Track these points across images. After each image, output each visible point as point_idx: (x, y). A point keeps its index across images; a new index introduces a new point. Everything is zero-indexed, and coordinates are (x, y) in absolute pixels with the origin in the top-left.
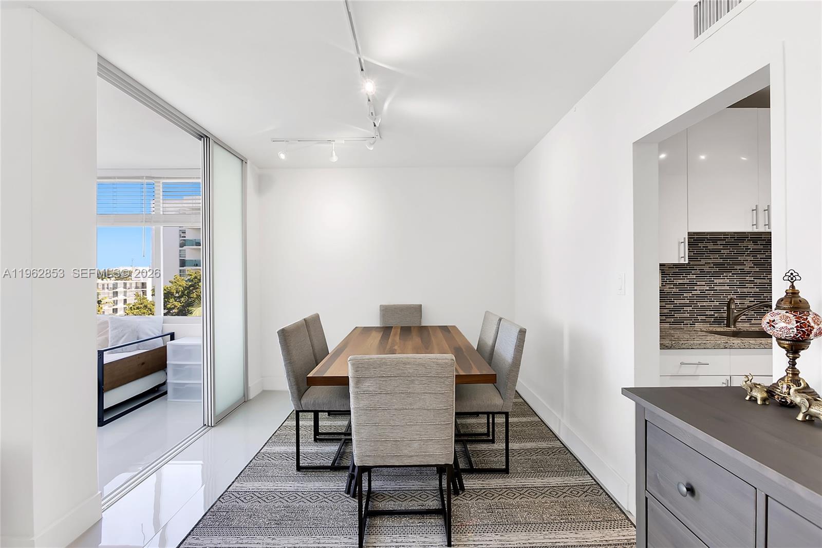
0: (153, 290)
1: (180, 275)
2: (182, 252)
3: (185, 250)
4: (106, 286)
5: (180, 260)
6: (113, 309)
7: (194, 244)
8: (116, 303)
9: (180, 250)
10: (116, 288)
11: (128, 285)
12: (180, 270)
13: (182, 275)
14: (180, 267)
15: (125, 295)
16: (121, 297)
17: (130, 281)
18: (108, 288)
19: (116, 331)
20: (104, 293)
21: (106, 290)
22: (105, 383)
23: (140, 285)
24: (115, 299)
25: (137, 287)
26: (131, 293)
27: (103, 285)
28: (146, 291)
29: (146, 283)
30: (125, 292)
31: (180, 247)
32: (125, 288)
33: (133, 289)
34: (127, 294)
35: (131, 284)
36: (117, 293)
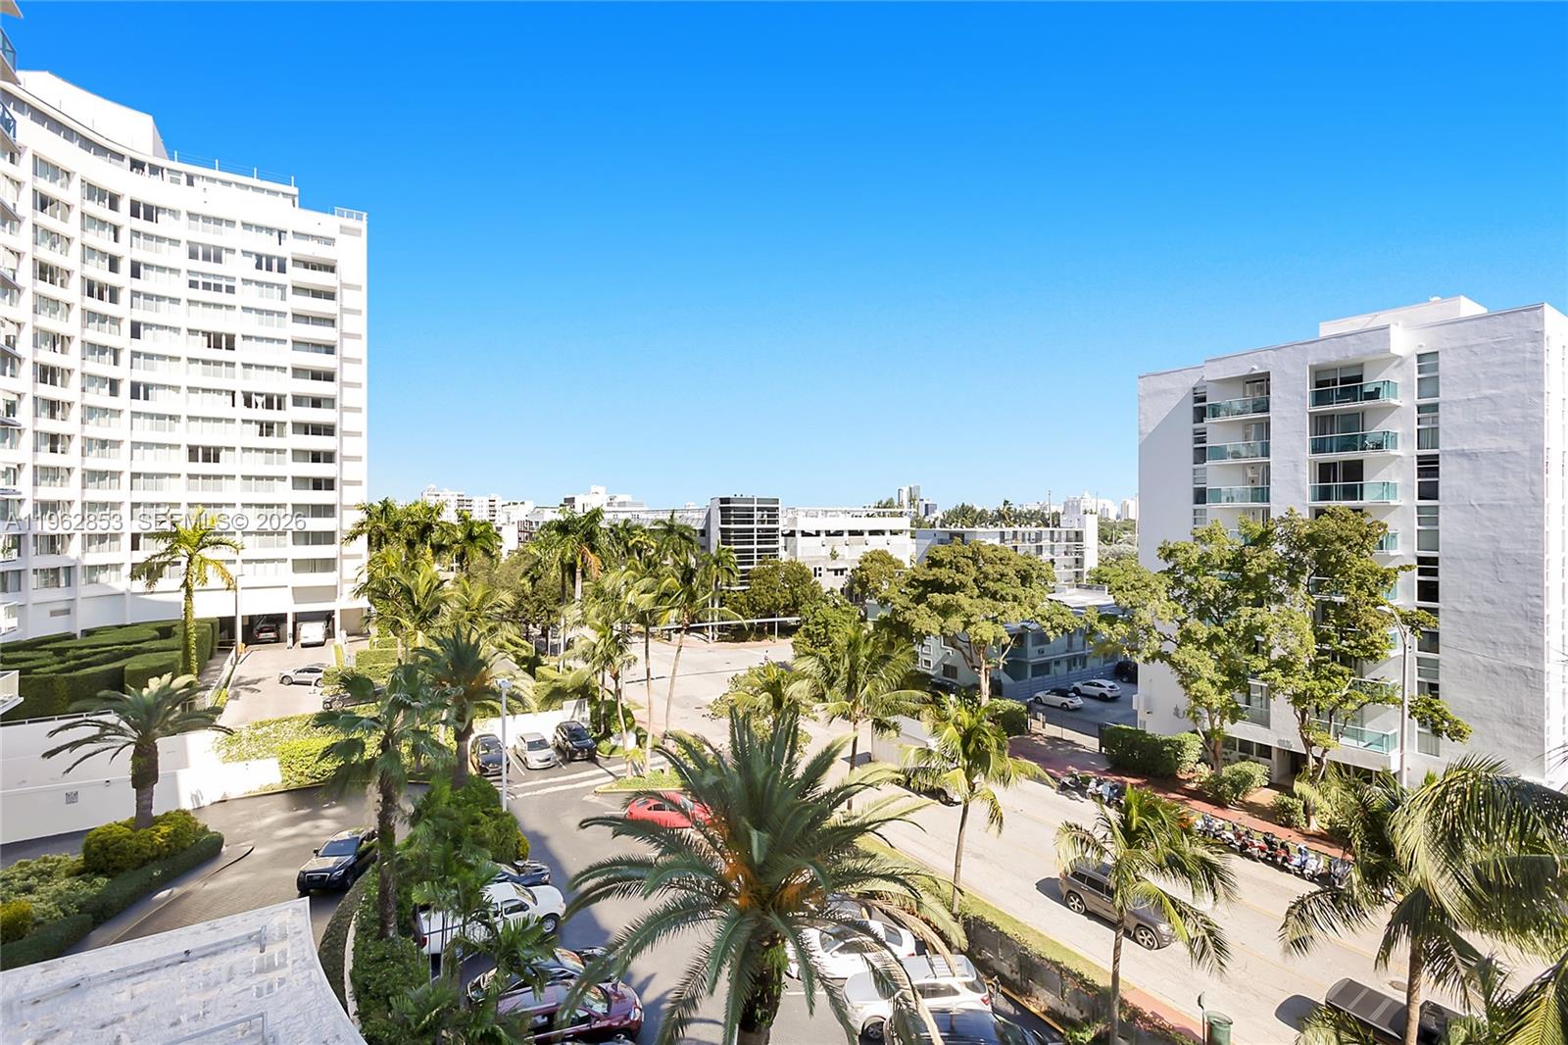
1: (1194, 519)
2: (1198, 472)
3: (1205, 469)
4: (1027, 537)
5: (1195, 489)
9: (1195, 470)
11: (1056, 536)
14: (1195, 502)
15: (1052, 553)
17: (1059, 529)
18: (1029, 540)
20: (1024, 547)
21: (1028, 544)
23: (1073, 536)
25: (1068, 540)
26: (1060, 549)
27: (1024, 534)
28: (1082, 546)
29: (1082, 532)
30: (1052, 546)
31: (1195, 463)
32: (1052, 540)
33: (1064, 543)
34: (1055, 550)
35: (1060, 533)
36: (1041, 549)
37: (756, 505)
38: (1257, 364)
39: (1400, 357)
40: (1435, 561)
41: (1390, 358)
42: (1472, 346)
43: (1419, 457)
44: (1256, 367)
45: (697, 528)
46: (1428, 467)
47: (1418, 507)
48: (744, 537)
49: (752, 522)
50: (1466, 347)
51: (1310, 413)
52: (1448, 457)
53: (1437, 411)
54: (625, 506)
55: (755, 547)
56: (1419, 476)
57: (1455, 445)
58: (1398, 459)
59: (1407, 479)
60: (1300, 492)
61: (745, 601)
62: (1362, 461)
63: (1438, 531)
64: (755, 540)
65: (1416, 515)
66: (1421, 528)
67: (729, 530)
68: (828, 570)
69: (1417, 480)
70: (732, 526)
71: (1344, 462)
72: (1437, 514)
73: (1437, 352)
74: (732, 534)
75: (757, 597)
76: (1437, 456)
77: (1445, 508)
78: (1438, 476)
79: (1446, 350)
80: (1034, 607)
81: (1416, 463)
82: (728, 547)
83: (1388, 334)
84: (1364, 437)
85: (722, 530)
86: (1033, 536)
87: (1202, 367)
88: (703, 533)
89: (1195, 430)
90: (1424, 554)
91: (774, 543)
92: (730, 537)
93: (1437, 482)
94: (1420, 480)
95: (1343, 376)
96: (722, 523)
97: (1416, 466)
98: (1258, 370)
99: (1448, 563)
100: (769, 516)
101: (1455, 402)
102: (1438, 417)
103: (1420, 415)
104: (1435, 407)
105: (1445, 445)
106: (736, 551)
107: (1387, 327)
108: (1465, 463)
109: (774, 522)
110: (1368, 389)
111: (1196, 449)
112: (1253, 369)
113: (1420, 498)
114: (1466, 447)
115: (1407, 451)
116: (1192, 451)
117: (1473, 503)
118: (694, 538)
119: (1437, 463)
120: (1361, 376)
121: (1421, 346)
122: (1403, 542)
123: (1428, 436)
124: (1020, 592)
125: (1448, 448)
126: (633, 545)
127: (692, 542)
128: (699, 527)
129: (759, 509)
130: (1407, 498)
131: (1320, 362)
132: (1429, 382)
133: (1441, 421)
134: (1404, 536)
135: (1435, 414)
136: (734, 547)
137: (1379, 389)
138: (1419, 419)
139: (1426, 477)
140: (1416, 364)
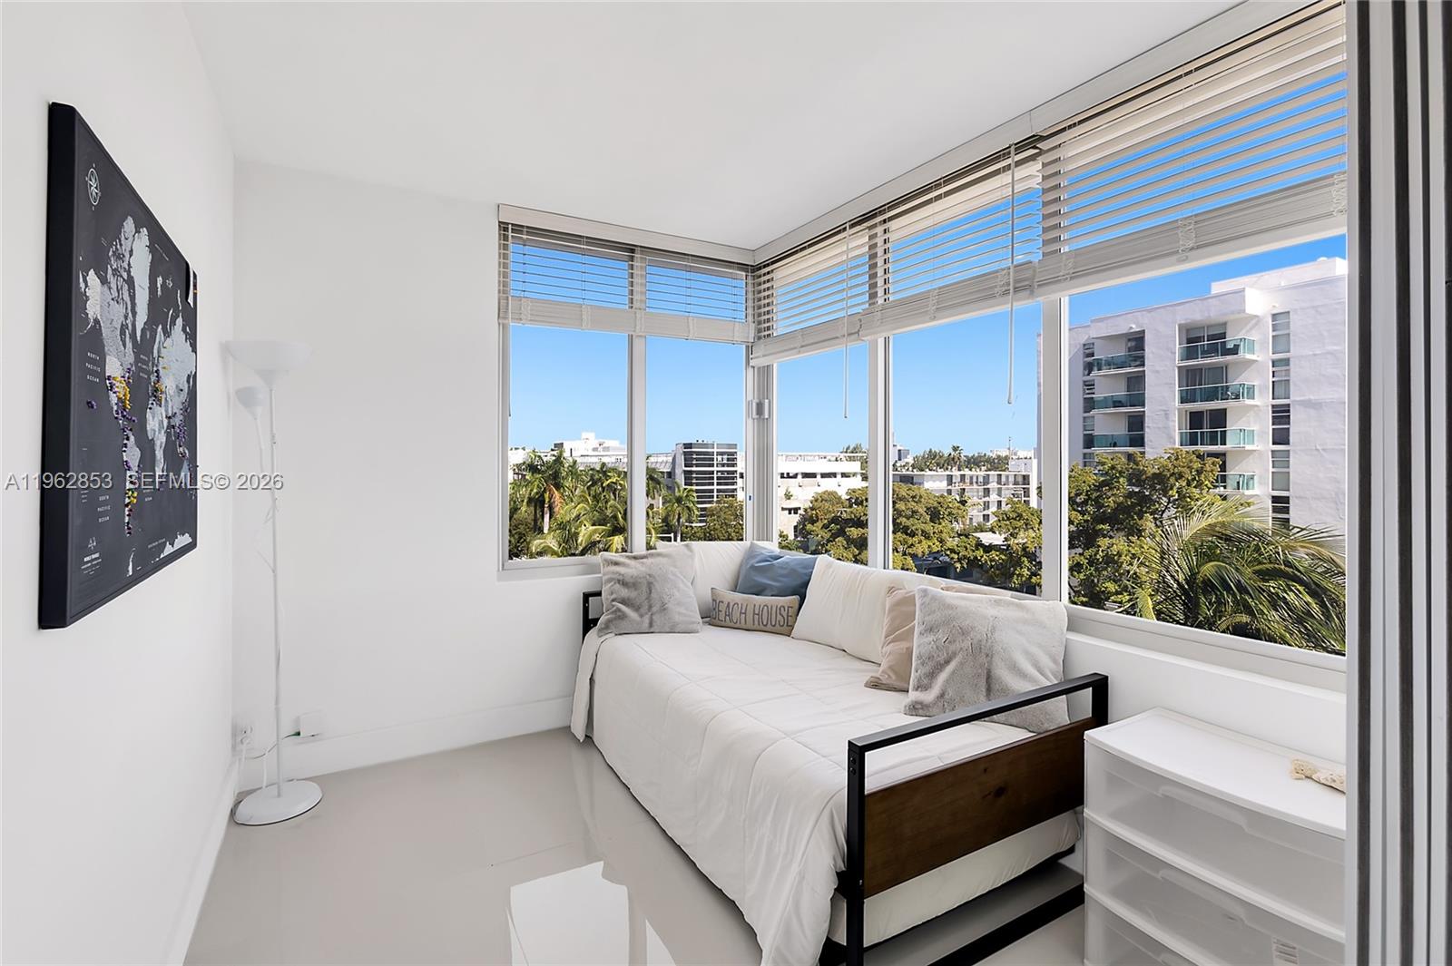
0: (1039, 488)
1: (1085, 462)
2: (1087, 420)
3: (1093, 417)
4: (975, 480)
5: (1085, 435)
6: (984, 515)
7: (1111, 404)
8: (986, 505)
9: (1084, 418)
10: (988, 483)
11: (1003, 479)
12: (1085, 454)
13: (1088, 464)
14: (1084, 448)
15: (999, 495)
16: (994, 497)
17: (1007, 473)
18: (977, 483)
19: (931, 638)
20: (972, 490)
21: (975, 486)
22: (868, 865)
23: (1020, 479)
24: (987, 499)
25: (1016, 483)
26: (1007, 492)
27: (971, 478)
28: (1028, 489)
29: (1029, 476)
30: (1000, 490)
31: (1085, 412)
32: (999, 483)
33: (1011, 486)
34: (1003, 492)
35: (1007, 477)
36: (989, 491)
37: (715, 450)
38: (1134, 323)
39: (1256, 316)
40: (1286, 500)
41: (1246, 318)
42: (1318, 306)
43: (1273, 406)
44: (1134, 326)
45: (665, 470)
46: (1281, 415)
47: (1272, 451)
48: (705, 478)
49: (712, 465)
50: (1313, 307)
51: (1179, 367)
52: (1297, 407)
53: (1288, 365)
54: (608, 451)
55: (715, 487)
56: (1273, 424)
57: (1304, 396)
58: (1256, 408)
59: (1263, 426)
60: (1171, 438)
61: (702, 536)
62: (1225, 410)
63: (1289, 473)
64: (715, 481)
65: (1271, 459)
66: (1274, 470)
67: (691, 472)
68: (783, 509)
69: (1271, 427)
70: (694, 469)
71: (1210, 410)
72: (1288, 457)
73: (1288, 312)
74: (694, 476)
75: (712, 532)
76: (1289, 405)
77: (1295, 452)
78: (1289, 424)
79: (1295, 310)
80: (941, 541)
81: (1270, 412)
82: (689, 487)
83: (1244, 296)
84: (1227, 387)
85: (685, 472)
86: (981, 479)
87: (1089, 326)
88: (670, 475)
89: (1085, 382)
90: (1277, 493)
91: (733, 484)
92: (692, 479)
93: (1288, 429)
94: (1274, 427)
95: (1210, 333)
96: (686, 466)
97: (1270, 415)
98: (1135, 328)
99: (1297, 501)
100: (728, 460)
101: (1302, 356)
102: (1289, 370)
103: (1274, 369)
104: (1286, 362)
105: (1295, 396)
106: (697, 491)
107: (1243, 290)
108: (1312, 412)
109: (733, 465)
110: (1230, 346)
111: (1085, 398)
112: (1131, 328)
113: (1274, 444)
114: (1312, 397)
115: (1263, 401)
116: (1082, 401)
117: (1318, 447)
118: (661, 480)
119: (1289, 411)
120: (1225, 333)
121: (1274, 306)
122: (1260, 483)
123: (1280, 386)
124: (929, 528)
125: (1298, 399)
126: (608, 485)
127: (659, 483)
128: (667, 469)
129: (718, 454)
130: (1263, 444)
131: (1189, 321)
132: (1281, 340)
133: (1292, 374)
134: (1260, 477)
135: (1287, 368)
136: (694, 488)
137: (1238, 345)
138: (1273, 372)
139: (1280, 424)
140: (1270, 323)
